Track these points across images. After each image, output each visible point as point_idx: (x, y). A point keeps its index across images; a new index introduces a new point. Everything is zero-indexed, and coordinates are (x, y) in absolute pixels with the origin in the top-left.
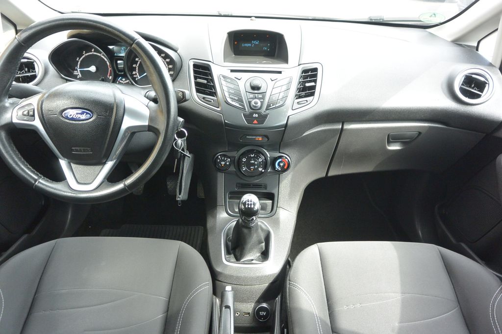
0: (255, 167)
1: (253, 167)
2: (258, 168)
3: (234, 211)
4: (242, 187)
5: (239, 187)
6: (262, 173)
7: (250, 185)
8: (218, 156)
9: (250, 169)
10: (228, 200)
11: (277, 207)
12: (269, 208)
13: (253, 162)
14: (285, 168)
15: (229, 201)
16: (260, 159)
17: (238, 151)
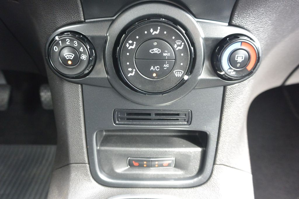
0: (162, 68)
1: (156, 68)
2: (170, 70)
3: (112, 174)
4: (128, 119)
5: (122, 119)
6: (182, 82)
7: (150, 114)
8: (54, 37)
9: (149, 74)
10: (95, 148)
11: (214, 163)
12: (195, 165)
13: (156, 51)
14: (250, 67)
15: (98, 151)
16: (178, 42)
17: (113, 21)
